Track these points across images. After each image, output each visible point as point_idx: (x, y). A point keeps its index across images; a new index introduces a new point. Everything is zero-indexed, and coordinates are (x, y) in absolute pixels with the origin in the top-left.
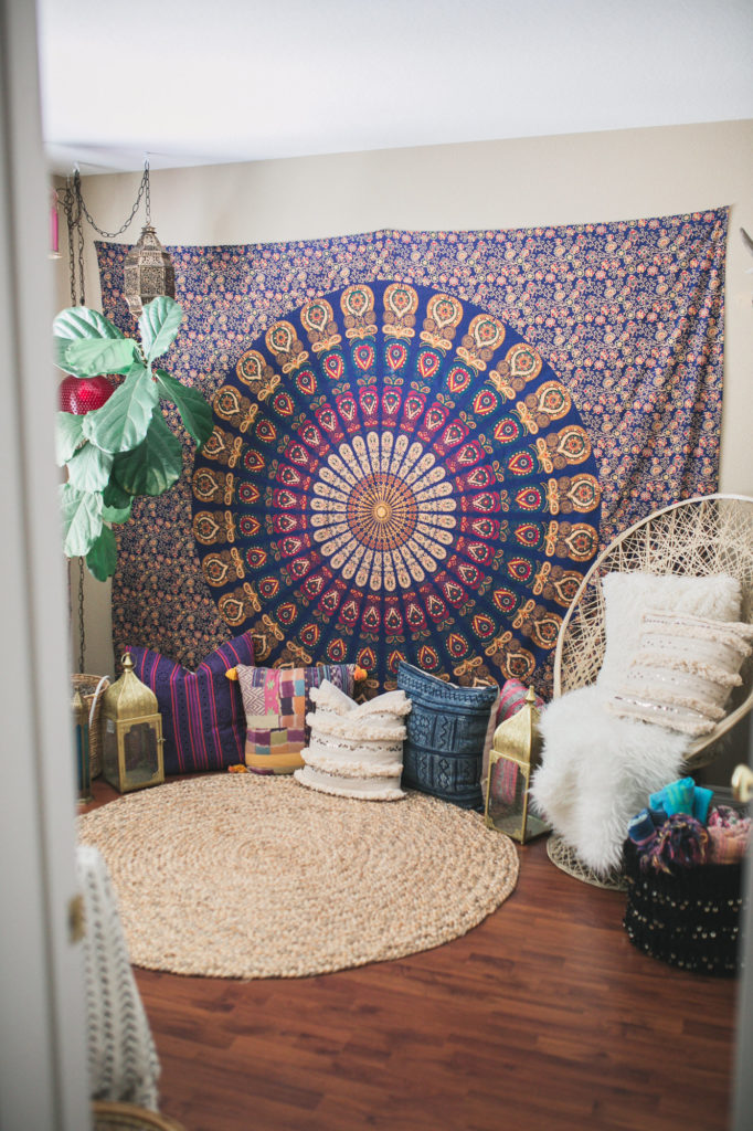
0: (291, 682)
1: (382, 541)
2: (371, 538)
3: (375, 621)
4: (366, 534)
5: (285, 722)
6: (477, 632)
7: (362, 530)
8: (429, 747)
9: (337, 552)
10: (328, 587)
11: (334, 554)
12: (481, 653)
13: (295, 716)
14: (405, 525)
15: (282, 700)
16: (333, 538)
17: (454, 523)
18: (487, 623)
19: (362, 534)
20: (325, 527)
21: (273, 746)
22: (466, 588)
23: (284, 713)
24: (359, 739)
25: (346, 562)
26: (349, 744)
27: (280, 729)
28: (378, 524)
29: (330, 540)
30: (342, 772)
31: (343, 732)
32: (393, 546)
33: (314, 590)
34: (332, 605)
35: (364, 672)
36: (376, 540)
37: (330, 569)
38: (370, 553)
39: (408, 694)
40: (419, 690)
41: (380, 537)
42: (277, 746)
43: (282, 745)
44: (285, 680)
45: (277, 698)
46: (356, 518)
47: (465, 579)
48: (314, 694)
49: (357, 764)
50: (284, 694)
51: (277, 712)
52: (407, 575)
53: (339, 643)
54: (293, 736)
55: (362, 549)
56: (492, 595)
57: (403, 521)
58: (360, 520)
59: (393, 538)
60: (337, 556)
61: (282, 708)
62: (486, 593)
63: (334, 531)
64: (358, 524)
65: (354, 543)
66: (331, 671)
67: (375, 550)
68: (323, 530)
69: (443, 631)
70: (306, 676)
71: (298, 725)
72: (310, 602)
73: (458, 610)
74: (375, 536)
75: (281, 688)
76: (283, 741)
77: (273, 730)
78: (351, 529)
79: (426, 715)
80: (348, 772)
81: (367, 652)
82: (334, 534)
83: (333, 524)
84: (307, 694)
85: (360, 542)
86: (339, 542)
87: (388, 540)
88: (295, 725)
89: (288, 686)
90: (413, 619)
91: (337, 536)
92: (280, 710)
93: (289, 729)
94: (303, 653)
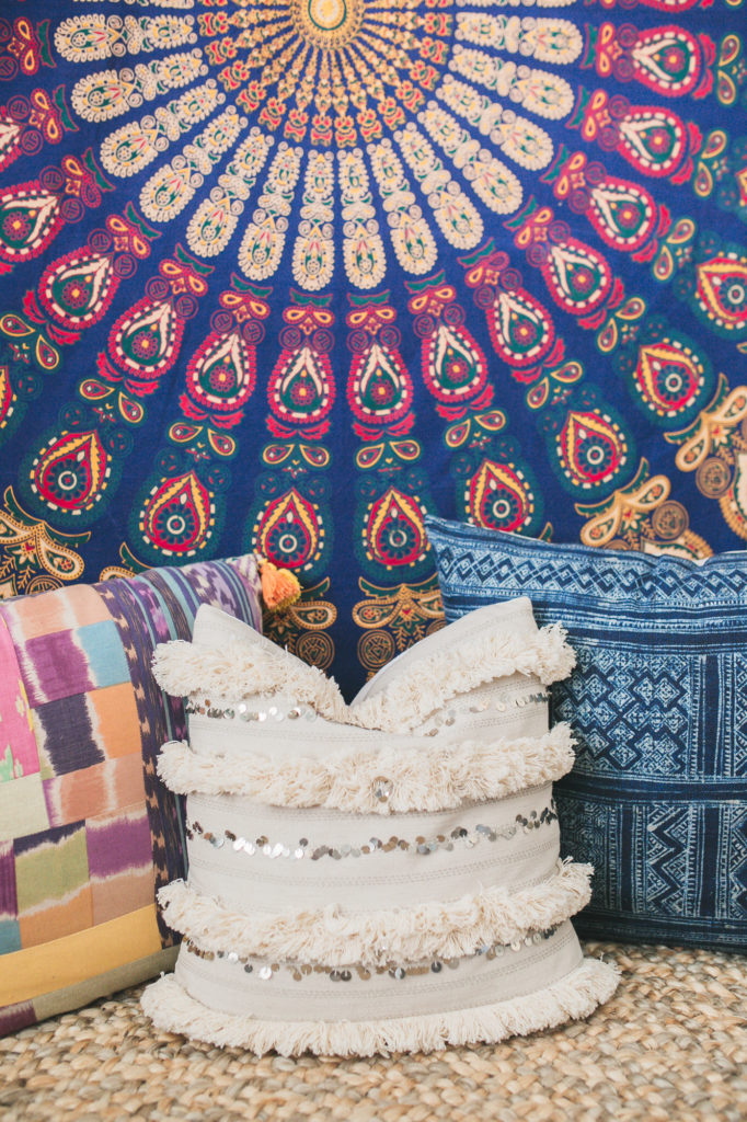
0: (65, 635)
1: (332, 113)
2: (291, 103)
3: (314, 400)
4: (272, 90)
5: (74, 798)
6: (653, 401)
7: (256, 74)
8: (701, 779)
9: (163, 159)
10: (132, 289)
11: (151, 170)
12: (663, 462)
13: (108, 770)
14: (413, 55)
15: (45, 712)
16: (148, 108)
17: (576, 45)
18: (682, 369)
19: (258, 89)
20: (113, 63)
21: (26, 912)
22: (618, 260)
23: (62, 766)
24: (449, 799)
25: (202, 194)
26: (409, 830)
27: (54, 834)
28: (315, 54)
29: (134, 115)
30: (398, 951)
31: (380, 789)
32: (371, 128)
33: (79, 307)
34: (152, 357)
35: (289, 581)
36: (312, 110)
37: (141, 223)
38: (288, 157)
39: (541, 612)
40: (573, 588)
41: (323, 101)
42: (48, 904)
43: (69, 897)
44: (39, 632)
45: (21, 705)
46: (235, 32)
47: (612, 230)
48: (175, 668)
49: (466, 903)
50: (46, 685)
51: (31, 767)
52: (422, 227)
53: (188, 489)
54: (109, 851)
55: (258, 143)
56: (695, 276)
57: (405, 39)
58: (248, 39)
59: (372, 103)
60: (165, 172)
61: (51, 745)
62: (679, 272)
63: (151, 81)
64: (243, 54)
65: (231, 123)
66: (194, 583)
67: (306, 145)
68: (107, 77)
69: (548, 407)
70: (115, 608)
71: (123, 802)
72: (66, 352)
73: (592, 335)
74: (305, 96)
75: (29, 664)
76: (67, 883)
77: (22, 844)
78: (214, 71)
79: (657, 664)
80: (429, 946)
81: (289, 507)
82: (150, 93)
83: (143, 58)
84: (141, 673)
85: (253, 119)
86: (172, 121)
87: (352, 111)
88: (112, 802)
89: (56, 655)
90: (448, 379)
91: (161, 101)
92: (45, 755)
93: (93, 824)
94: (45, 546)
